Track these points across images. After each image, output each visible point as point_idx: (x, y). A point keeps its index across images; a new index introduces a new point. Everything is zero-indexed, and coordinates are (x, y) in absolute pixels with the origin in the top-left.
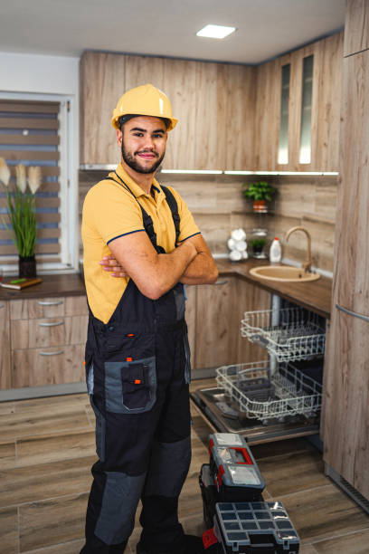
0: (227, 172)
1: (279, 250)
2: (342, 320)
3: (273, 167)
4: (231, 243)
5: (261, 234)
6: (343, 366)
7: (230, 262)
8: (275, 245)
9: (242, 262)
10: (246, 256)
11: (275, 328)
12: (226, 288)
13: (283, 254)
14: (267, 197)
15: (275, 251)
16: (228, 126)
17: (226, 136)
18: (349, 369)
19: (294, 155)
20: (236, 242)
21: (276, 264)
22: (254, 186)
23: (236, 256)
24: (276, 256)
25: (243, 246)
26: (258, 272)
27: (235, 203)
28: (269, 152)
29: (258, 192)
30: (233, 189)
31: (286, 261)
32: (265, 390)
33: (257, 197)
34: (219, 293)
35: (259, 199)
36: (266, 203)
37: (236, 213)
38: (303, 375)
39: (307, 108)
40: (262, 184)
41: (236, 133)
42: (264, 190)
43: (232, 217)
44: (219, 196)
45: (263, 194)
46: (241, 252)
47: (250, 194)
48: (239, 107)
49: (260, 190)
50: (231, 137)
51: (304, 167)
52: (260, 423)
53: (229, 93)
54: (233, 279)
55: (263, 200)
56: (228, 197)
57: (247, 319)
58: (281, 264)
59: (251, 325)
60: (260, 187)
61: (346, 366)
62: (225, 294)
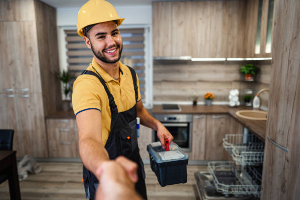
0: (229, 59)
1: (259, 101)
2: (270, 147)
3: (253, 56)
4: (230, 97)
5: (250, 92)
6: (269, 173)
7: (229, 107)
8: (256, 99)
9: (236, 107)
10: (238, 104)
11: (244, 145)
12: (223, 120)
13: (261, 104)
14: (253, 73)
15: (256, 102)
16: (229, 34)
17: (228, 40)
18: (272, 176)
19: (263, 48)
20: (233, 96)
21: (256, 109)
22: (246, 66)
23: (232, 104)
24: (256, 104)
25: (237, 99)
26: (241, 114)
27: (235, 76)
28: (251, 47)
29: (247, 70)
30: (234, 68)
31: (263, 108)
32: (230, 178)
33: (246, 72)
34: (219, 123)
35: (248, 74)
36: (252, 76)
37: (236, 81)
38: (257, 172)
39: (270, 20)
40: (250, 65)
41: (233, 38)
42: (251, 68)
43: (234, 83)
44: (227, 72)
45: (250, 71)
46: (236, 102)
47: (243, 71)
48: (236, 23)
49: (249, 69)
50: (230, 40)
51: (267, 55)
52: (224, 195)
53: (230, 16)
54: (228, 116)
55: (250, 74)
56: (231, 72)
57: (227, 138)
58: (259, 109)
59: (229, 142)
60: (249, 67)
61: (271, 174)
62: (222, 123)
